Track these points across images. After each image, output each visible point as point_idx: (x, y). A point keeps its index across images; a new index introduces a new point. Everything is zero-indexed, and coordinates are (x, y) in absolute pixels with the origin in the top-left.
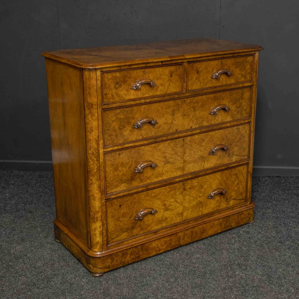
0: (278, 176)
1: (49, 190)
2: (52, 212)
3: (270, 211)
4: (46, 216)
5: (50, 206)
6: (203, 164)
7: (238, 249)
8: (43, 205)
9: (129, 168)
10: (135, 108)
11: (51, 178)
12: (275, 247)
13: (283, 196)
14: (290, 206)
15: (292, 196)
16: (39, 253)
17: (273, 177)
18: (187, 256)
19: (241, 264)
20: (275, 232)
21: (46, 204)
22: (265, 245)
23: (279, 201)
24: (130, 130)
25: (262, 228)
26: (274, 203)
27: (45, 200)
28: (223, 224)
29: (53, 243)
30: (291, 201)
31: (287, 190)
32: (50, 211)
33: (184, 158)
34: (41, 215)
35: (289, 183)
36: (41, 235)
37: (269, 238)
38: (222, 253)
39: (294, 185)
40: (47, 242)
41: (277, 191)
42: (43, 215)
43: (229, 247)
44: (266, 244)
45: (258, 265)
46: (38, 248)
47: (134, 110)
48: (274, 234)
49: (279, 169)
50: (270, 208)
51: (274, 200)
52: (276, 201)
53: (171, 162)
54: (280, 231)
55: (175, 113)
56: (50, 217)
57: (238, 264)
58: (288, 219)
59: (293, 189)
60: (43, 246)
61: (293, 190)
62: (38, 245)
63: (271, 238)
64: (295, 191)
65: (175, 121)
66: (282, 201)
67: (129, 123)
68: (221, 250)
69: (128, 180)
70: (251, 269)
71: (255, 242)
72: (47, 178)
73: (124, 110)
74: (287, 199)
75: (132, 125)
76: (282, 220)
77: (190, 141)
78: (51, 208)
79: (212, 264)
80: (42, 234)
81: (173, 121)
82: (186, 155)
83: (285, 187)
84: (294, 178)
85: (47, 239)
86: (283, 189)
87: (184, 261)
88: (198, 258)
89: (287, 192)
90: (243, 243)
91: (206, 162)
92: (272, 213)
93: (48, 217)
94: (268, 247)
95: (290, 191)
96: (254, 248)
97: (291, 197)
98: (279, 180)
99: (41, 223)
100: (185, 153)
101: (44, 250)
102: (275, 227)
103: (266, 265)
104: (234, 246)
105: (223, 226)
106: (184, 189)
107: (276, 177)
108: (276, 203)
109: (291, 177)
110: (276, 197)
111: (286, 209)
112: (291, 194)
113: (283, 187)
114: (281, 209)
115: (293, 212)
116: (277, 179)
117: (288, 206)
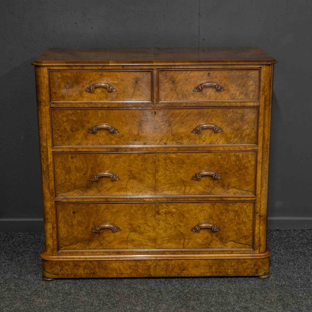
0: (278, 230)
6: (183, 189)
9: (84, 174)
10: (90, 112)
13: (286, 256)
14: (296, 269)
15: (297, 256)
17: (271, 231)
20: (282, 307)
23: (283, 264)
24: (84, 134)
25: (263, 302)
26: (276, 266)
28: (214, 267)
30: (297, 263)
33: (157, 177)
35: (293, 238)
39: (298, 241)
41: (278, 250)
47: (89, 113)
48: (280, 309)
49: (278, 221)
50: (271, 273)
51: (276, 262)
52: (278, 264)
53: (139, 179)
55: (142, 124)
58: (296, 287)
59: (299, 247)
64: (300, 249)
65: (143, 132)
66: (286, 263)
67: (83, 127)
69: (82, 187)
73: (77, 112)
74: (292, 260)
75: (87, 129)
76: (288, 289)
77: (165, 159)
81: (140, 132)
82: (160, 174)
83: (287, 244)
84: (297, 231)
86: (286, 247)
89: (291, 250)
91: (188, 188)
92: (275, 280)
95: (295, 250)
97: (297, 258)
98: (279, 235)
100: (157, 171)
102: (281, 300)
105: (214, 270)
106: (158, 213)
107: (274, 230)
108: (279, 265)
109: (293, 231)
110: (277, 258)
111: (292, 274)
112: (296, 254)
113: (285, 244)
114: (286, 274)
115: (301, 278)
116: (276, 233)
117: (294, 270)
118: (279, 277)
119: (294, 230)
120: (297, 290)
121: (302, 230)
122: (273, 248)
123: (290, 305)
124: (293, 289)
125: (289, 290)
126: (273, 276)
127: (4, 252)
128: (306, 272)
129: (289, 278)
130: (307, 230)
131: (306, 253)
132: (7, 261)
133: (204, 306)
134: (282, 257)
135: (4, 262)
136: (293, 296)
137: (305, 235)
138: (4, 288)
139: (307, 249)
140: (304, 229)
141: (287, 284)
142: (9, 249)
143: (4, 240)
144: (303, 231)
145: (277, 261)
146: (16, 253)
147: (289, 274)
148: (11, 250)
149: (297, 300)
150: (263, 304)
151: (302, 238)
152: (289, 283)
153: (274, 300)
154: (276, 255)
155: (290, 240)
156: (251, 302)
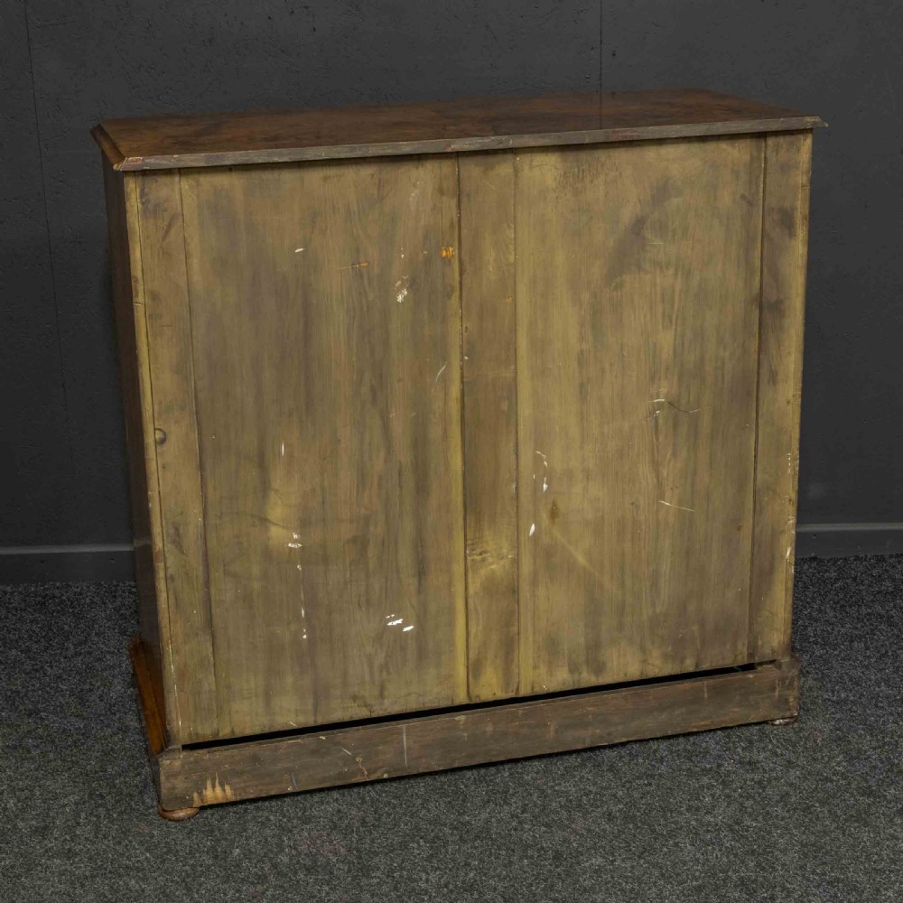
0: (815, 559)
1: (22, 651)
2: (48, 735)
3: (810, 682)
4: (29, 752)
5: (37, 712)
7: (730, 826)
8: (11, 711)
11: (21, 610)
12: (853, 813)
13: (842, 627)
14: (873, 660)
15: (871, 624)
16: (22, 892)
18: (557, 867)
19: (753, 882)
20: (844, 757)
21: (22, 707)
22: (817, 805)
23: (835, 647)
26: (817, 653)
27: (13, 692)
29: (70, 850)
31: (850, 607)
32: (40, 731)
34: (8, 747)
35: (855, 579)
36: (21, 824)
37: (828, 779)
38: (676, 844)
39: (870, 586)
40: (47, 851)
41: (820, 611)
42: (15, 748)
43: (697, 820)
44: (823, 803)
45: (808, 880)
46: (18, 876)
48: (840, 763)
49: (815, 535)
50: (807, 672)
51: (816, 643)
52: (824, 646)
54: (859, 751)
56: (44, 754)
57: (743, 883)
58: (876, 706)
59: (872, 601)
60: (36, 865)
61: (870, 604)
62: (18, 864)
63: (834, 778)
64: (878, 608)
66: (843, 644)
68: (672, 834)
70: (788, 896)
71: (784, 797)
72: (8, 608)
74: (860, 638)
76: (855, 712)
78: (41, 719)
79: (650, 889)
80: (23, 820)
83: (841, 596)
84: (865, 560)
85: (46, 842)
86: (838, 602)
87: (552, 886)
88: (598, 871)
89: (853, 611)
90: (741, 804)
92: (820, 689)
93: (35, 753)
94: (829, 811)
95: (864, 610)
96: (783, 819)
97: (872, 630)
98: (819, 572)
99: (12, 781)
101: (40, 879)
102: (840, 739)
103: (838, 880)
104: (715, 817)
107: (804, 560)
108: (825, 651)
109: (855, 560)
110: (819, 632)
111: (863, 673)
112: (868, 620)
113: (837, 595)
114: (847, 674)
115: (887, 682)
116: (810, 567)
117: (866, 663)
118: (830, 681)
119: (857, 558)
120: (880, 712)
121: (877, 556)
122: (805, 607)
123: (866, 752)
124: (868, 711)
125: (860, 715)
126: (815, 679)
127: (96, 634)
128: (898, 667)
129: (857, 684)
130: (891, 556)
131: (892, 617)
132: (108, 657)
133: (641, 761)
134: (833, 629)
135: (99, 659)
136: (871, 729)
137: (887, 571)
138: (108, 726)
139: (895, 607)
140: (882, 556)
141: (852, 698)
142: (107, 625)
143: (92, 602)
144: (881, 559)
145: (819, 640)
146: (129, 635)
147: (857, 673)
148: (114, 629)
149: (884, 737)
150: (794, 752)
151: (879, 579)
152: (858, 696)
153: (823, 740)
154: (815, 624)
155: (847, 583)
156: (763, 748)
